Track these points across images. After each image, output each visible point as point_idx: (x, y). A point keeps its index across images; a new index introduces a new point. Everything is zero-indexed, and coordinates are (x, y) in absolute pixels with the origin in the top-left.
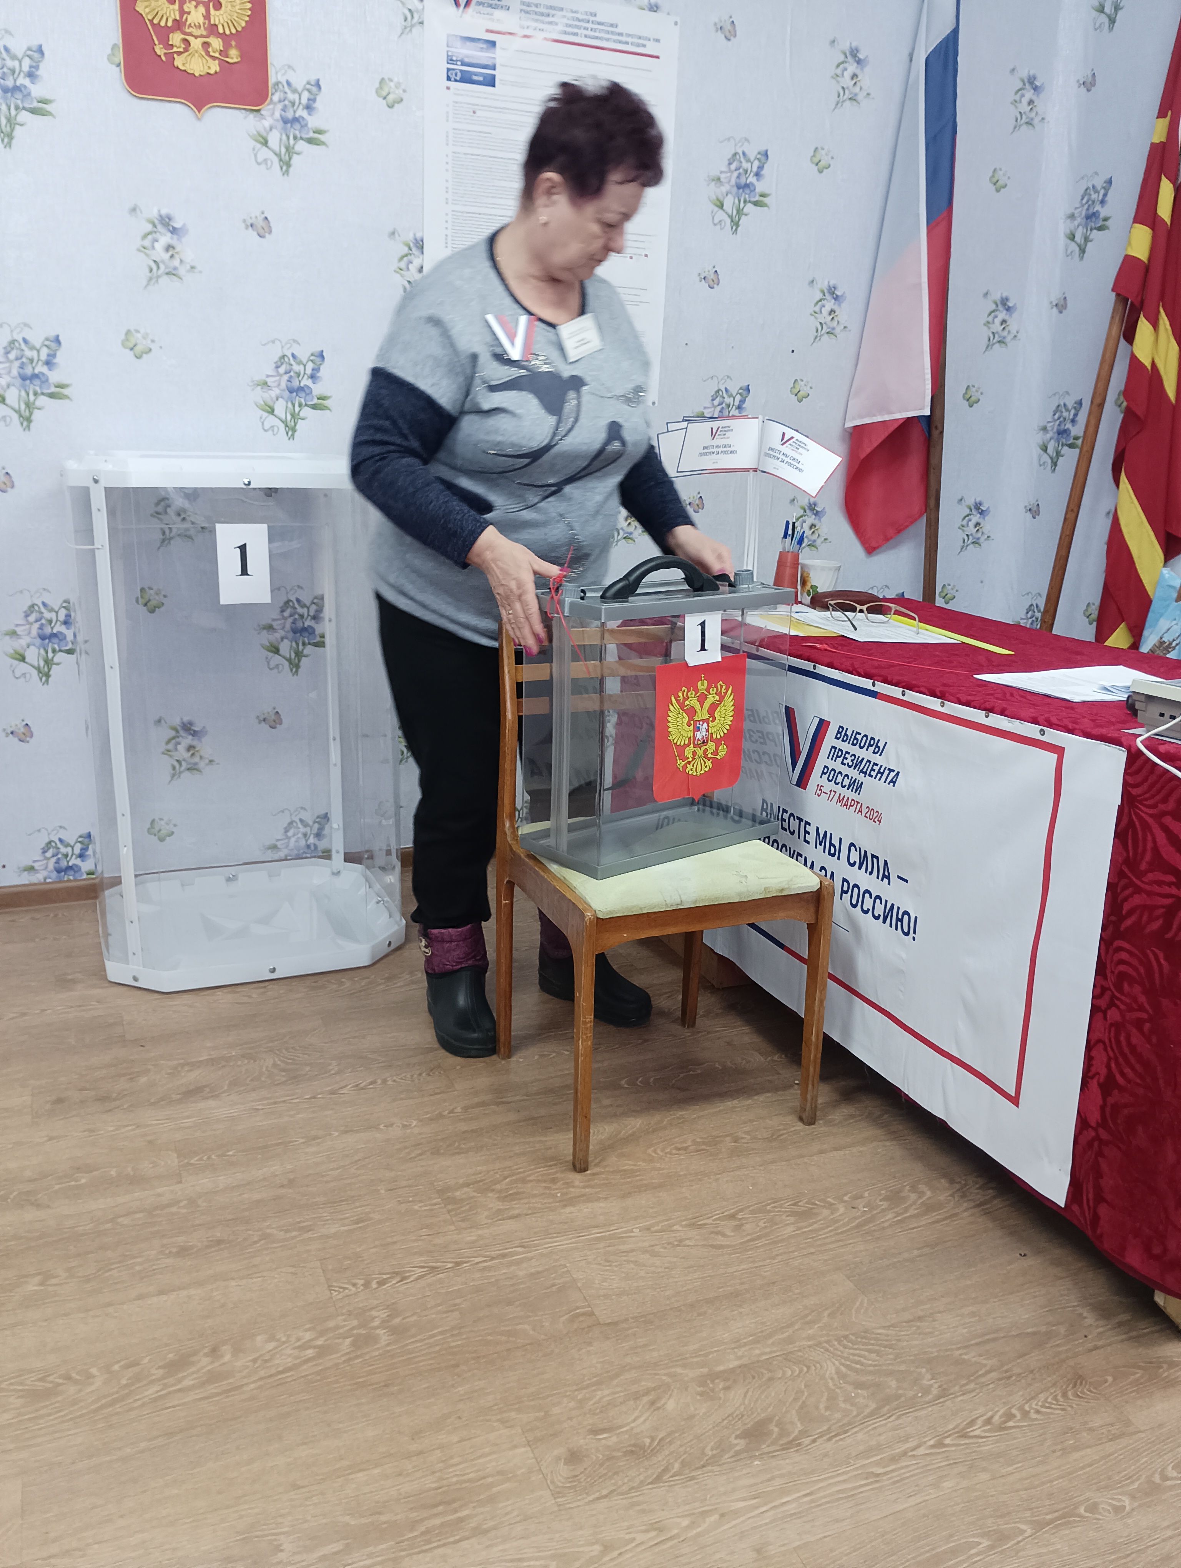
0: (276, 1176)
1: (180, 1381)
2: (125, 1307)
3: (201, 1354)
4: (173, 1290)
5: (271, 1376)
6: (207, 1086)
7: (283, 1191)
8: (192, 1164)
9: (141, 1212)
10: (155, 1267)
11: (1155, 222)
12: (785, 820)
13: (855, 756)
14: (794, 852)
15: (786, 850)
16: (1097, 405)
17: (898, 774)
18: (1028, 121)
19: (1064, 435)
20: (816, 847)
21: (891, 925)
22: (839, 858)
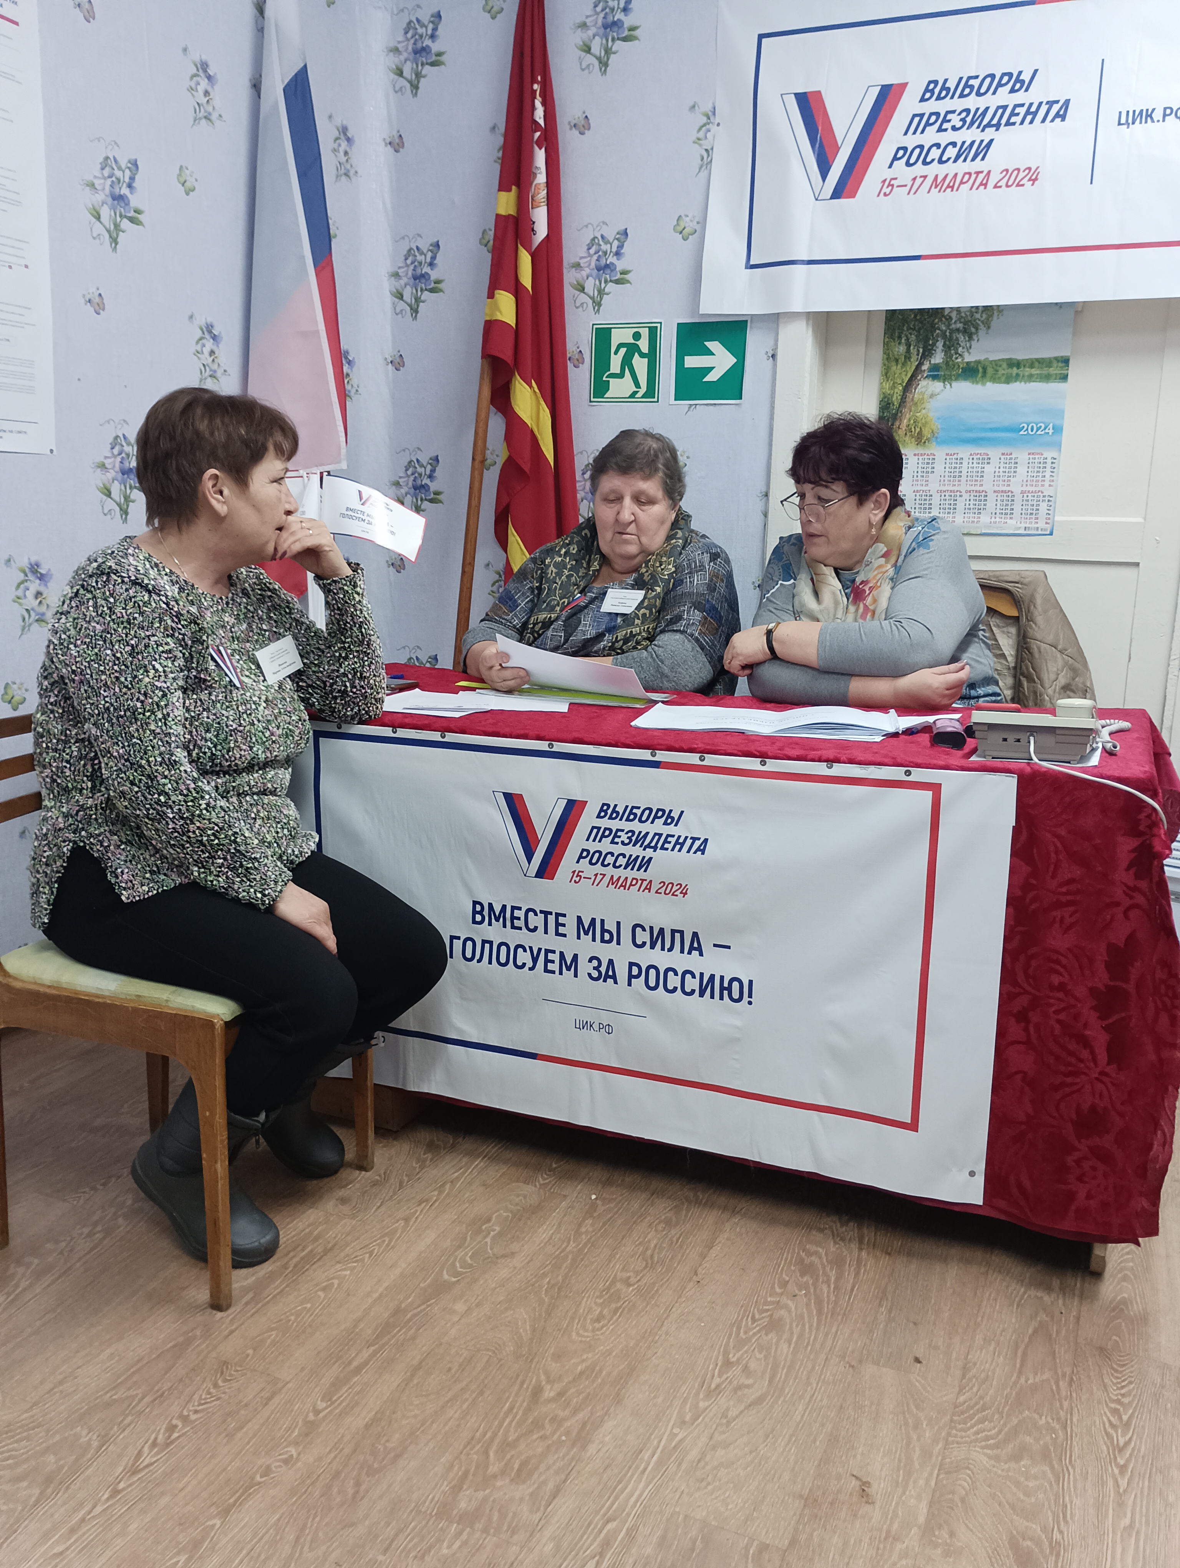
11: (517, 290)
12: (519, 919)
13: (633, 832)
14: (540, 950)
15: (525, 951)
16: (479, 462)
17: (706, 840)
18: (346, 173)
19: (423, 491)
20: (579, 938)
21: (712, 997)
22: (618, 943)
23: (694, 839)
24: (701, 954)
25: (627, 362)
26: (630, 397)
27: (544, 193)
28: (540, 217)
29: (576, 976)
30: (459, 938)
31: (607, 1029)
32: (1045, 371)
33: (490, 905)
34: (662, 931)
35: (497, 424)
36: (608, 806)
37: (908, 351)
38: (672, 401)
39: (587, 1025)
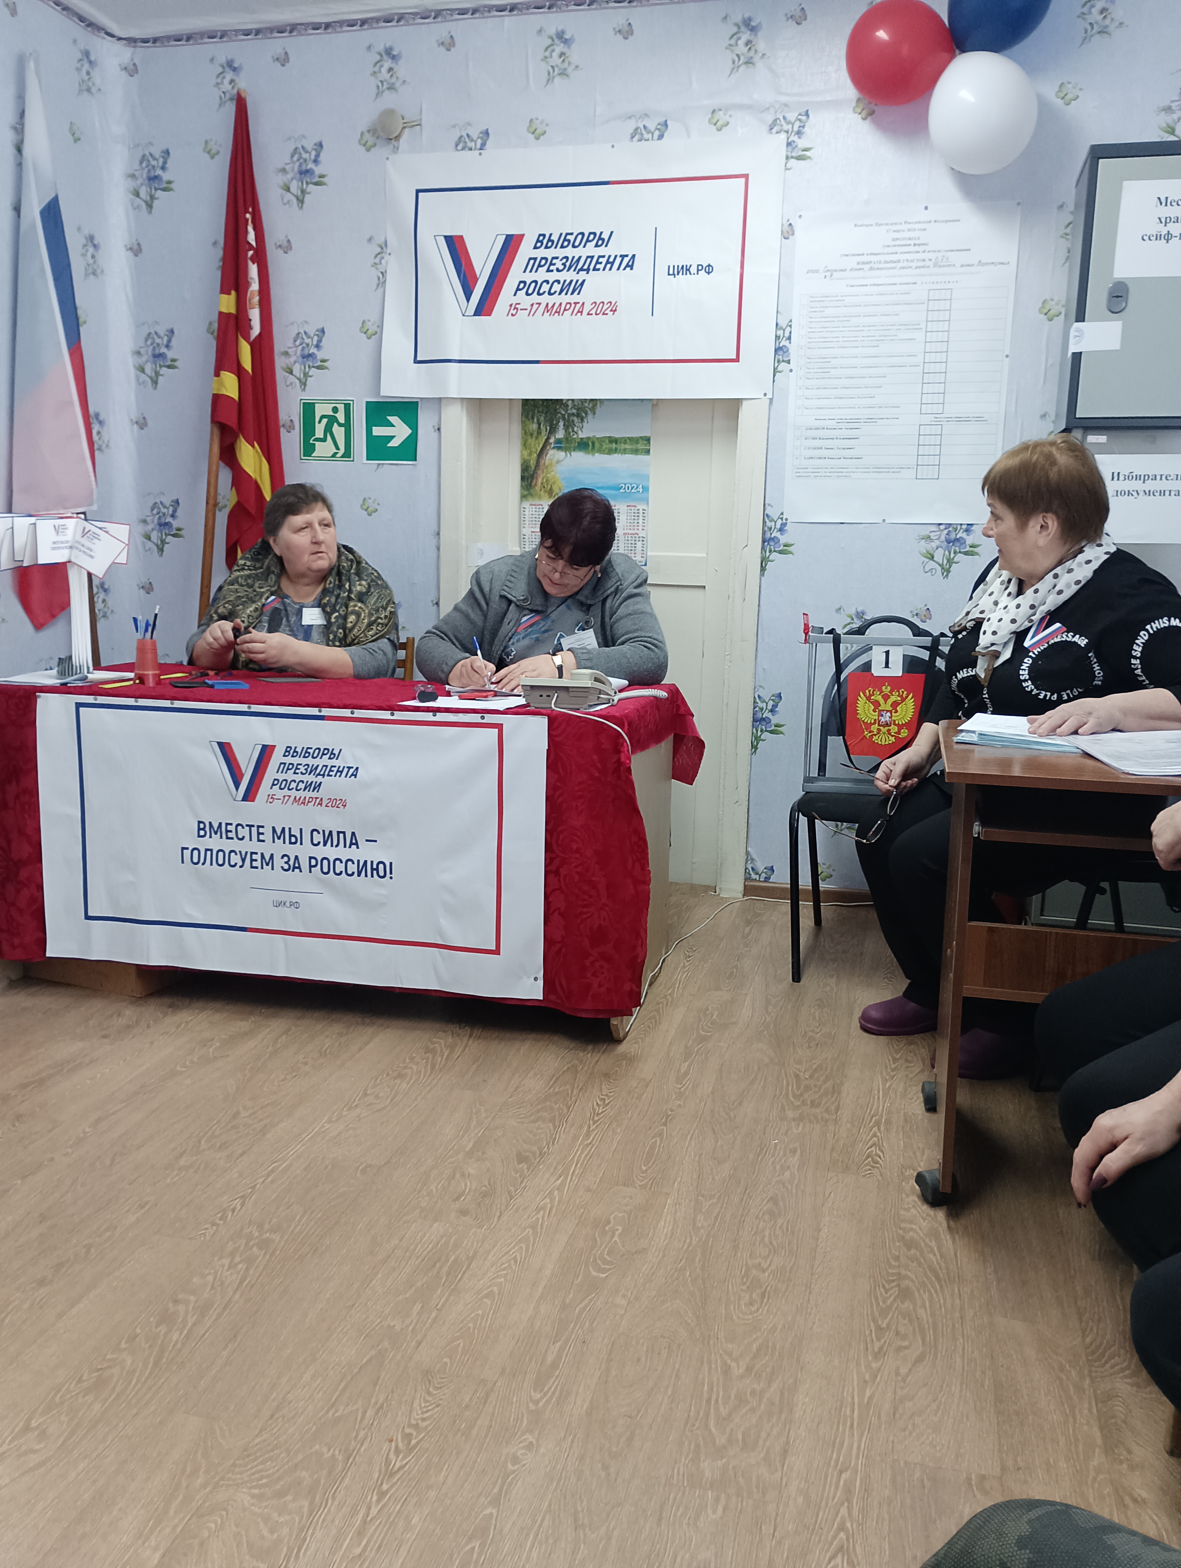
11: (239, 371)
12: (231, 831)
13: (308, 765)
14: (246, 853)
15: (236, 854)
16: (212, 505)
17: (357, 768)
18: (93, 272)
19: (167, 527)
20: (274, 842)
21: (366, 876)
22: (301, 844)
23: (349, 768)
24: (358, 847)
25: (328, 429)
26: (332, 456)
27: (256, 299)
28: (255, 315)
29: (273, 869)
30: (187, 849)
31: (295, 905)
32: (634, 447)
33: (210, 823)
34: (331, 832)
35: (225, 476)
36: (291, 748)
37: (539, 427)
38: (365, 461)
39: (280, 904)
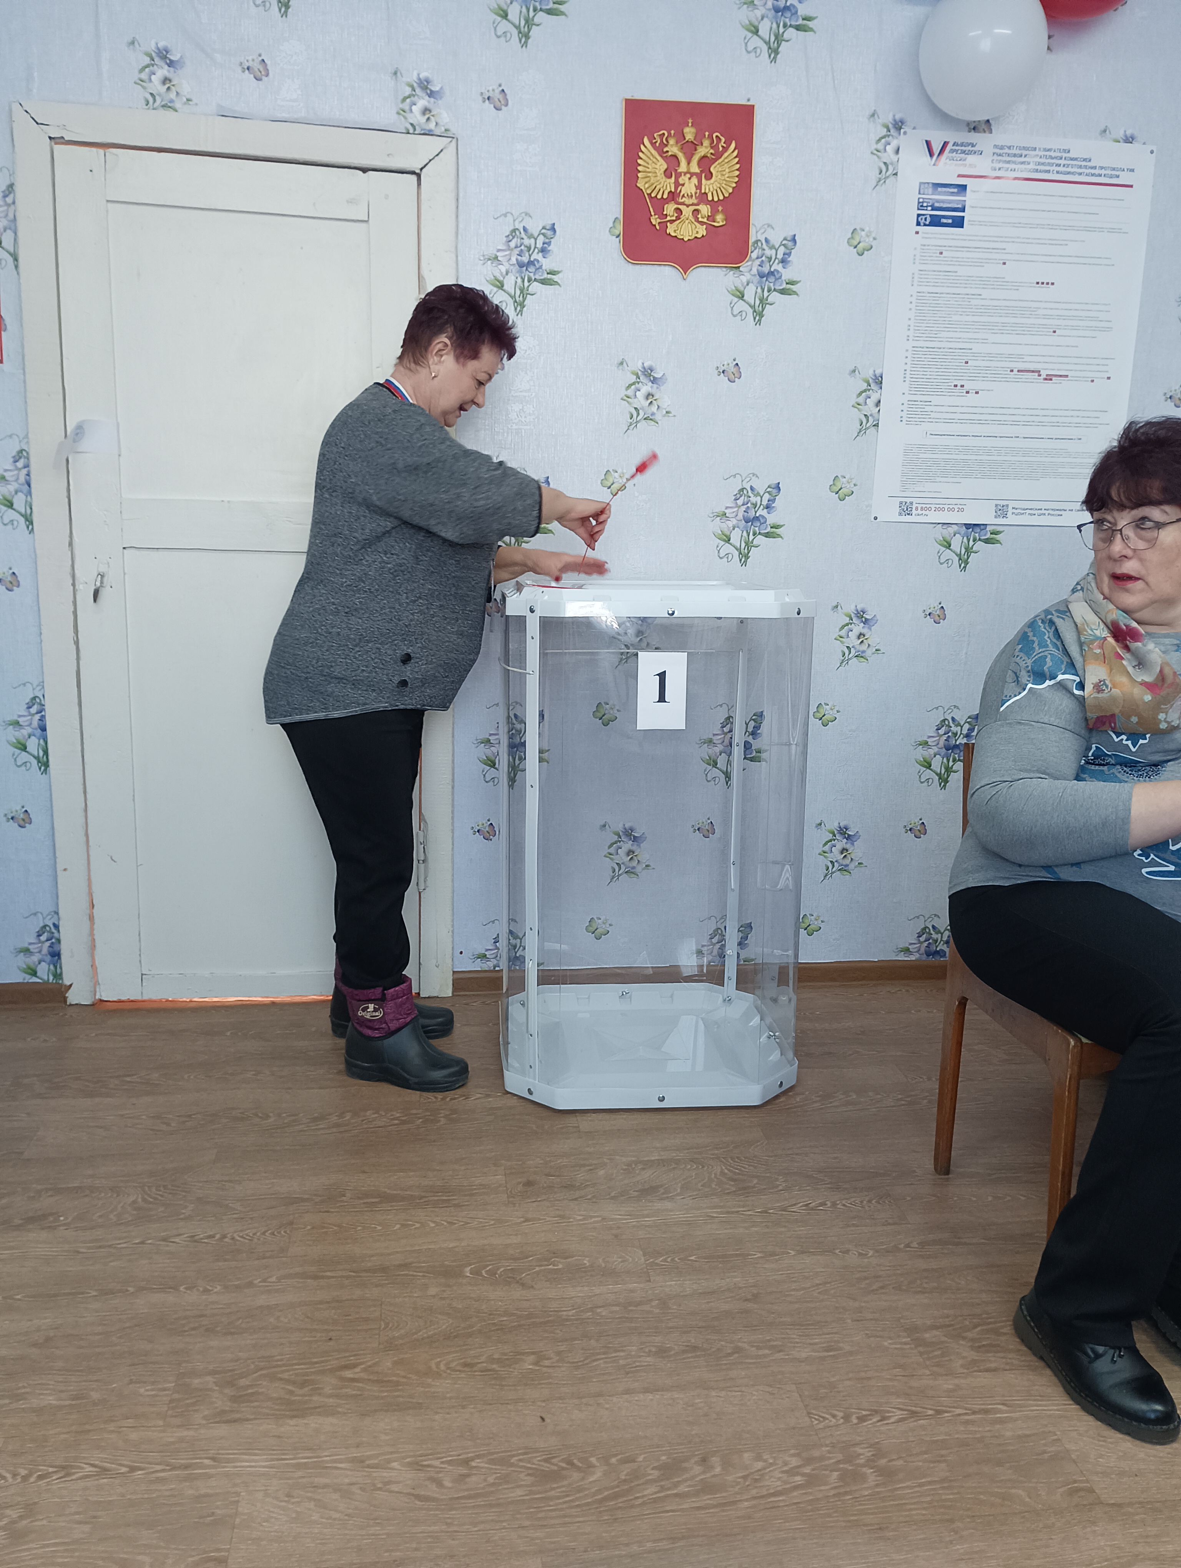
0: (740, 1288)
1: (676, 1485)
2: (615, 1399)
3: (693, 1461)
4: (658, 1390)
5: (762, 1497)
6: (662, 1186)
7: (749, 1305)
8: (657, 1264)
9: (616, 1305)
10: (638, 1364)
